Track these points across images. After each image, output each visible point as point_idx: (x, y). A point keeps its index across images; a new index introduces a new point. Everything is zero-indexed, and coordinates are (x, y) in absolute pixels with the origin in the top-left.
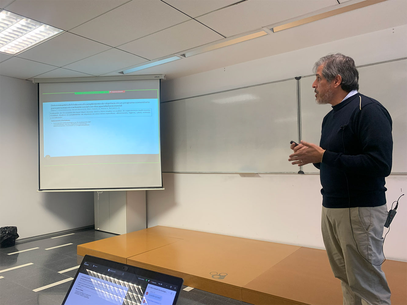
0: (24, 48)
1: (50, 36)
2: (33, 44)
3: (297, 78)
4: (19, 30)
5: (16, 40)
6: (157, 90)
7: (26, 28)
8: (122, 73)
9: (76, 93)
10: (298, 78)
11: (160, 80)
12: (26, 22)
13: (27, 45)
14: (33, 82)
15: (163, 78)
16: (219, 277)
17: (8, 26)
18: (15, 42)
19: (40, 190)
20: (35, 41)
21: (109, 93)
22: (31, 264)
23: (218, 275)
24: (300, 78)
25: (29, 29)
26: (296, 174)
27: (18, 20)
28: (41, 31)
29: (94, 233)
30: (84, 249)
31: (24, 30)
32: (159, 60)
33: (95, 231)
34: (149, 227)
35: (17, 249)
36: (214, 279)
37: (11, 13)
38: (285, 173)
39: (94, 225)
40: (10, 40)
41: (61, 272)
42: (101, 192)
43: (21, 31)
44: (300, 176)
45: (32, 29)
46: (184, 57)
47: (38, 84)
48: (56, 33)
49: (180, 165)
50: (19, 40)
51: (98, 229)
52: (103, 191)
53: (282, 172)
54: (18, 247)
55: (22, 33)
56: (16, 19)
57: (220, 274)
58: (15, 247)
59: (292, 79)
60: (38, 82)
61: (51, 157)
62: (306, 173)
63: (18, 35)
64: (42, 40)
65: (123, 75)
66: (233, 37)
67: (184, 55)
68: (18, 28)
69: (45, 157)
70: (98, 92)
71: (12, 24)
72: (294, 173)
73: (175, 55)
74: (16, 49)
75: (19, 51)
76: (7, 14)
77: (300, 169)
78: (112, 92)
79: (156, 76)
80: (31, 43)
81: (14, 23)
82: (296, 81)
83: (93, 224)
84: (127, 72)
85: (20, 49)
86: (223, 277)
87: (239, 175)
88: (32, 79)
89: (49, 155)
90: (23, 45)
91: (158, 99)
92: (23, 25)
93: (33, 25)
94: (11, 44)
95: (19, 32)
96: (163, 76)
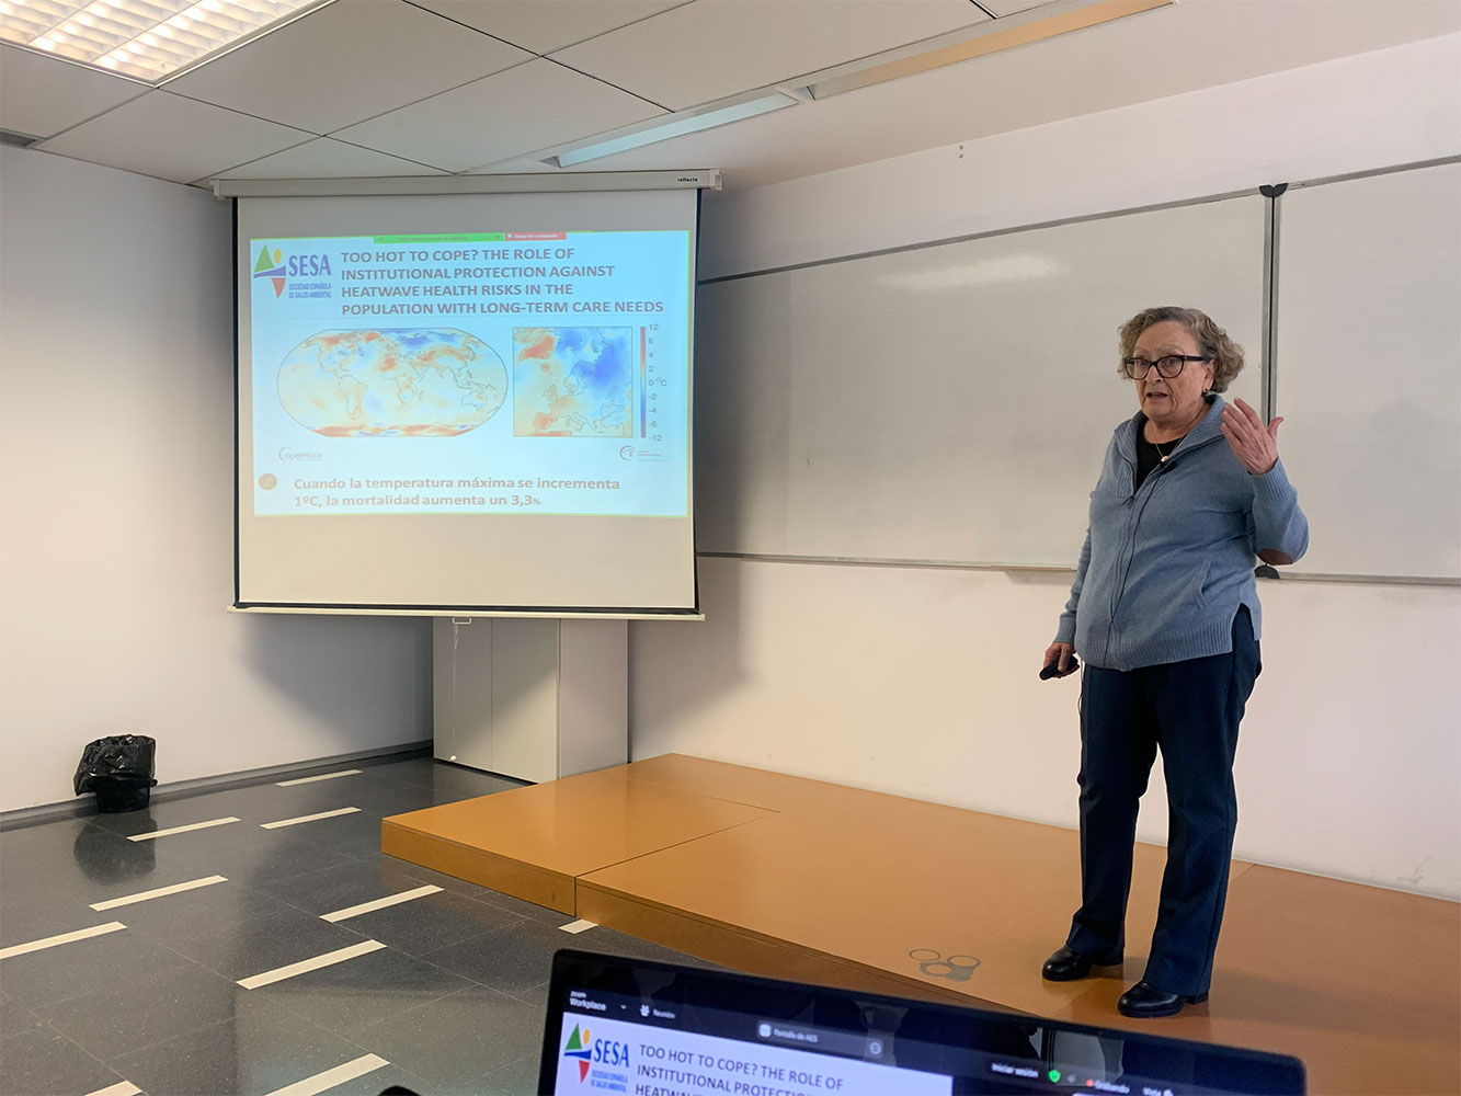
0: (195, 53)
2: (232, 39)
3: (1267, 191)
5: (167, 22)
6: (688, 232)
8: (555, 160)
10: (1273, 192)
11: (700, 190)
13: (209, 41)
14: (216, 193)
15: (712, 183)
16: (949, 969)
18: (163, 31)
19: (238, 605)
20: (241, 24)
22: (218, 879)
23: (943, 964)
24: (1282, 188)
29: (432, 773)
30: (410, 832)
32: (697, 114)
33: (436, 765)
34: (638, 757)
35: (153, 820)
36: (930, 977)
39: (432, 741)
40: (144, 20)
41: (332, 917)
42: (466, 619)
46: (808, 102)
47: (235, 200)
49: (764, 529)
50: (179, 22)
51: (453, 758)
52: (474, 618)
54: (157, 813)
57: (952, 960)
58: (149, 812)
59: (1247, 193)
60: (234, 194)
61: (280, 480)
62: (1287, 573)
64: (266, 22)
65: (557, 170)
66: (1025, 13)
67: (810, 89)
69: (256, 481)
73: (777, 88)
74: (163, 58)
75: (174, 68)
78: (517, 236)
79: (684, 175)
80: (225, 33)
82: (1262, 201)
83: (427, 738)
84: (574, 158)
85: (178, 57)
86: (965, 973)
87: (1003, 573)
88: (211, 183)
89: (273, 476)
90: (192, 42)
94: (148, 39)
96: (713, 174)
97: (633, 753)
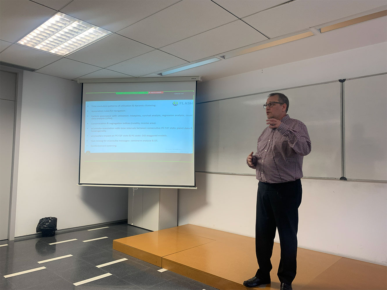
0: (73, 49)
1: (99, 38)
2: (82, 46)
3: (340, 81)
4: (70, 32)
5: (67, 42)
6: (194, 91)
7: (77, 31)
8: (161, 74)
9: (117, 93)
10: (342, 81)
11: (197, 81)
12: (78, 24)
13: (77, 46)
14: (78, 82)
15: (200, 80)
17: (61, 29)
18: (66, 44)
19: (80, 184)
20: (85, 42)
21: (148, 93)
22: (71, 255)
24: (344, 80)
25: (80, 31)
26: (338, 180)
27: (72, 22)
28: (91, 34)
29: (127, 228)
30: (120, 244)
31: (75, 32)
32: (196, 63)
33: (129, 226)
34: (180, 225)
37: (65, 15)
38: (326, 178)
39: (127, 219)
40: (61, 41)
41: (99, 266)
42: (136, 188)
43: (72, 33)
44: (342, 182)
45: (83, 31)
46: (223, 59)
47: (83, 84)
48: (104, 34)
49: (213, 165)
50: (70, 42)
51: (132, 224)
52: (138, 188)
53: (322, 178)
54: (57, 237)
55: (73, 35)
56: (69, 21)
58: (55, 237)
59: (335, 81)
60: (82, 82)
61: (91, 152)
62: (349, 179)
63: (69, 37)
64: (90, 42)
65: (161, 76)
66: (277, 38)
67: (224, 57)
68: (70, 30)
69: (85, 153)
70: (137, 92)
71: (65, 26)
72: (335, 179)
73: (215, 56)
74: (66, 50)
75: (69, 53)
76: (61, 15)
77: (342, 175)
78: (151, 93)
79: (193, 78)
80: (81, 44)
81: (67, 25)
82: (340, 83)
84: (165, 73)
85: (70, 50)
88: (77, 80)
89: (89, 152)
90: (73, 47)
91: (193, 100)
92: (74, 28)
93: (84, 27)
94: (62, 46)
95: (71, 34)
96: (200, 77)
97: (179, 224)
